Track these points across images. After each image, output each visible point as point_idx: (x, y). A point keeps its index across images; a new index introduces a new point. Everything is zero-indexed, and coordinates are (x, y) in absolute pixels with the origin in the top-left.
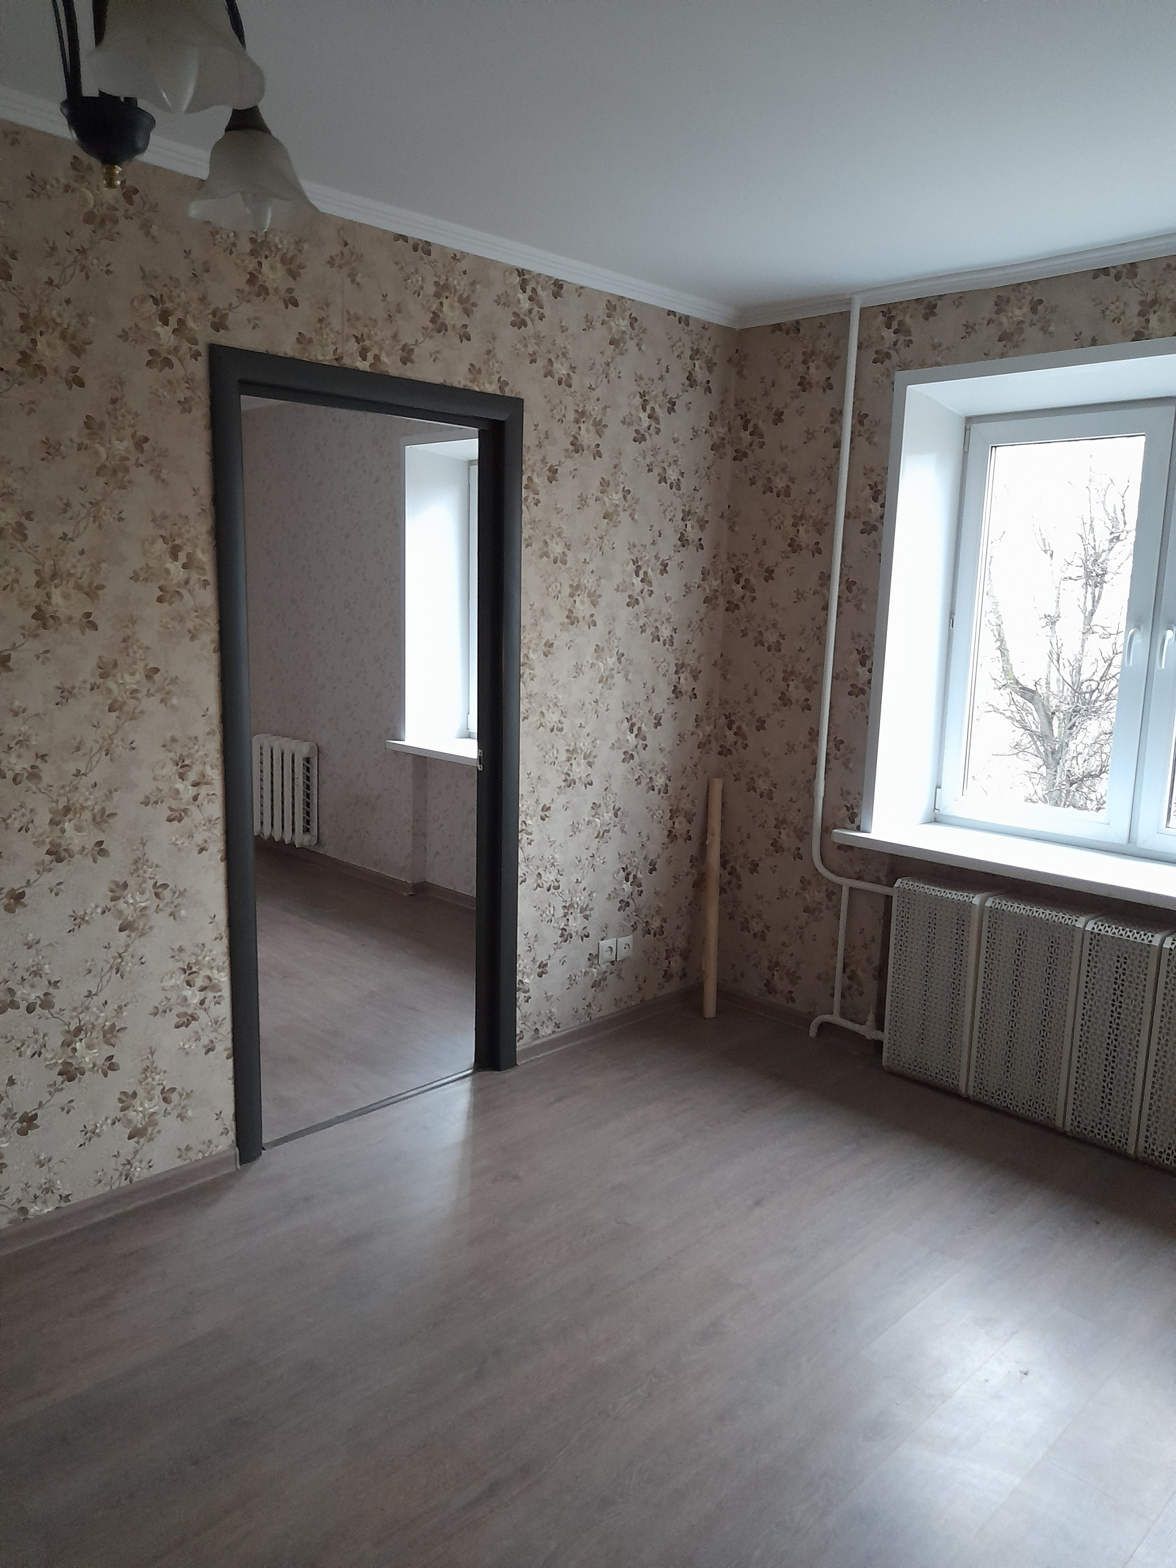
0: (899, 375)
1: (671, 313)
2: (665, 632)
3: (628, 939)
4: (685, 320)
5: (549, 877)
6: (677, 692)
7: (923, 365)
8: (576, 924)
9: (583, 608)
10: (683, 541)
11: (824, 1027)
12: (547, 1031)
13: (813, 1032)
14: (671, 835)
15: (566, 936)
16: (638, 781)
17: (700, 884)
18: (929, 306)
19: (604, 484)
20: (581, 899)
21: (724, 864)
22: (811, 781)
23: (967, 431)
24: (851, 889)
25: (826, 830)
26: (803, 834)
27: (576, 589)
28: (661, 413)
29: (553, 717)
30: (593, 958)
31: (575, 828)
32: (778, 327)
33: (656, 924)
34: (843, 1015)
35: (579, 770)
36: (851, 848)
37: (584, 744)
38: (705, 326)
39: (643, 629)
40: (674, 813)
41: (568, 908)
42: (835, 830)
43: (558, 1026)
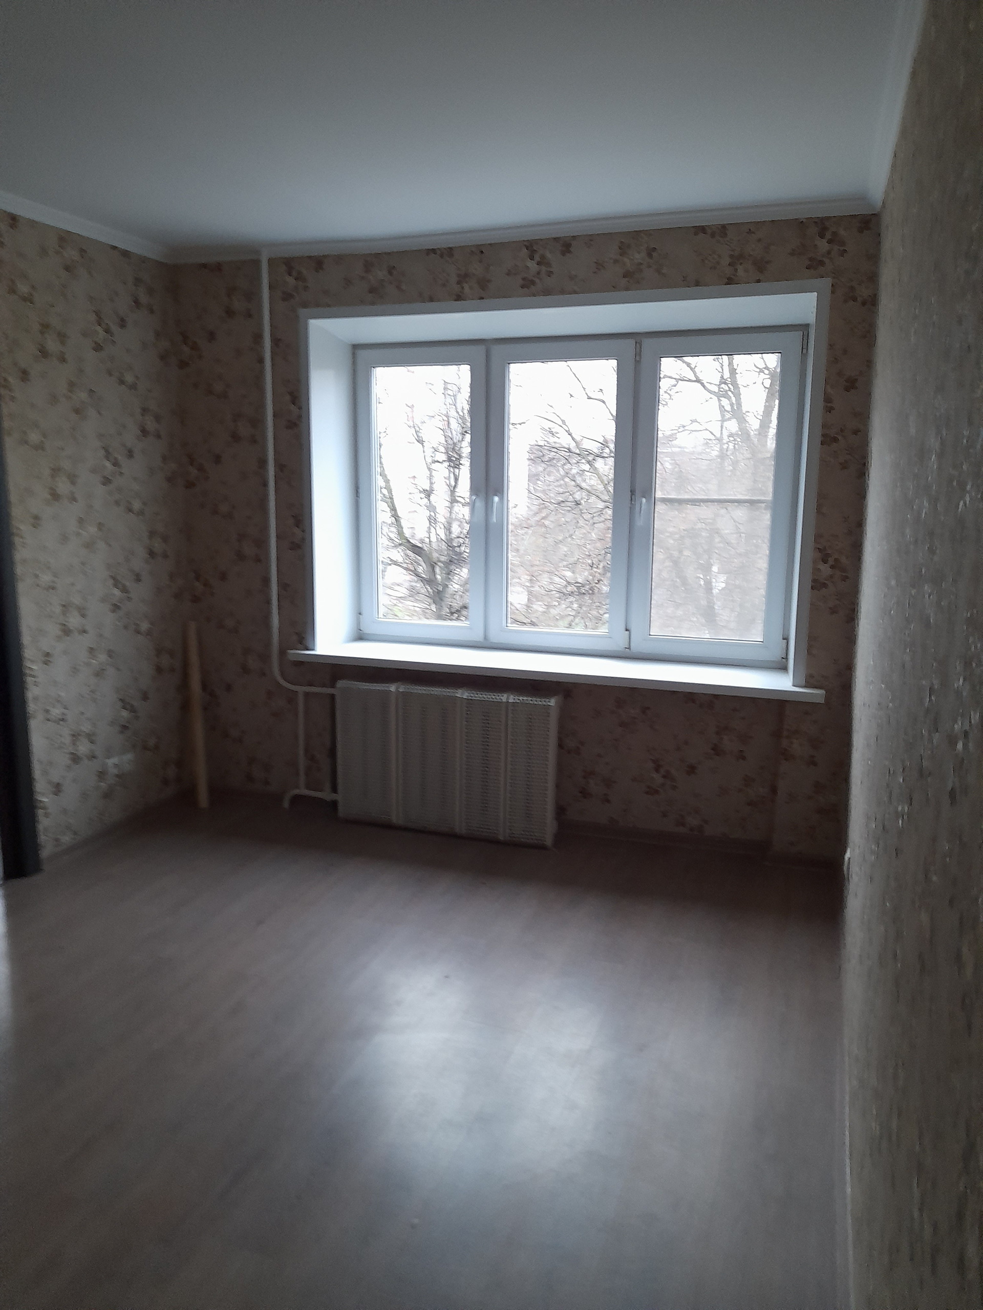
0: (302, 312)
1: (115, 248)
2: (137, 505)
3: (129, 757)
4: (125, 254)
5: (56, 712)
6: (151, 553)
7: (317, 305)
8: (83, 748)
9: (63, 486)
10: (144, 432)
11: (296, 799)
12: (66, 839)
13: (286, 804)
14: (159, 670)
15: (76, 759)
16: (126, 627)
17: (185, 706)
18: (319, 262)
19: (72, 385)
20: (86, 727)
21: (204, 687)
22: (267, 617)
23: (354, 355)
24: (307, 694)
25: (282, 653)
26: (265, 657)
27: (56, 471)
28: (114, 328)
29: (46, 578)
30: (101, 775)
31: (75, 670)
32: (204, 266)
33: (152, 742)
34: (308, 787)
35: (74, 621)
36: (302, 663)
37: (77, 600)
38: (144, 260)
39: (117, 503)
40: (159, 651)
41: (75, 736)
42: (289, 651)
43: (75, 833)
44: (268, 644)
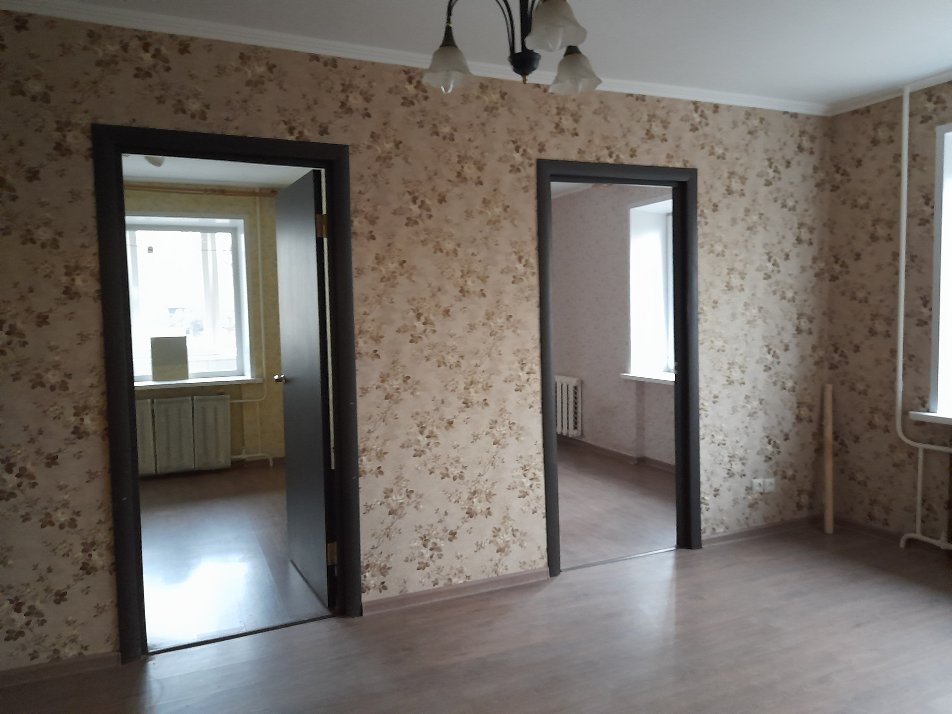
0: (939, 129)
1: (786, 113)
2: (789, 294)
3: (772, 480)
4: (794, 116)
5: (719, 438)
6: (799, 330)
8: (737, 467)
9: (735, 281)
10: (799, 240)
11: (911, 542)
12: (720, 530)
13: (902, 544)
14: (799, 418)
15: (731, 474)
16: (774, 384)
17: (819, 450)
19: (747, 211)
20: (740, 452)
21: (836, 437)
22: (893, 382)
24: (926, 451)
25: (905, 413)
26: (889, 416)
27: (731, 270)
28: (781, 168)
29: (719, 344)
30: (749, 489)
31: (734, 410)
32: (856, 112)
33: (790, 473)
34: (923, 533)
35: (736, 375)
36: (924, 423)
37: (739, 360)
38: (808, 117)
39: (774, 293)
40: (800, 405)
41: (732, 457)
42: (912, 412)
43: (727, 528)
44: (893, 404)
